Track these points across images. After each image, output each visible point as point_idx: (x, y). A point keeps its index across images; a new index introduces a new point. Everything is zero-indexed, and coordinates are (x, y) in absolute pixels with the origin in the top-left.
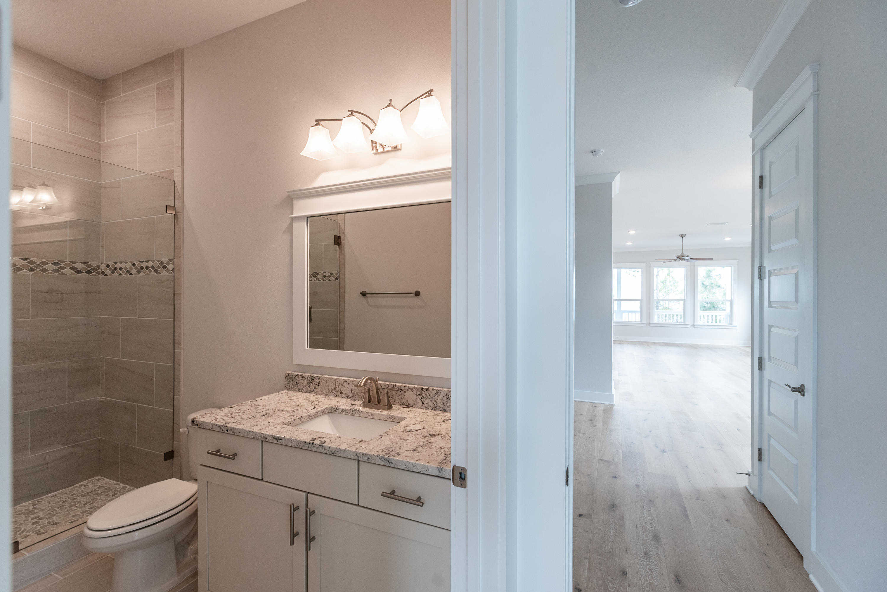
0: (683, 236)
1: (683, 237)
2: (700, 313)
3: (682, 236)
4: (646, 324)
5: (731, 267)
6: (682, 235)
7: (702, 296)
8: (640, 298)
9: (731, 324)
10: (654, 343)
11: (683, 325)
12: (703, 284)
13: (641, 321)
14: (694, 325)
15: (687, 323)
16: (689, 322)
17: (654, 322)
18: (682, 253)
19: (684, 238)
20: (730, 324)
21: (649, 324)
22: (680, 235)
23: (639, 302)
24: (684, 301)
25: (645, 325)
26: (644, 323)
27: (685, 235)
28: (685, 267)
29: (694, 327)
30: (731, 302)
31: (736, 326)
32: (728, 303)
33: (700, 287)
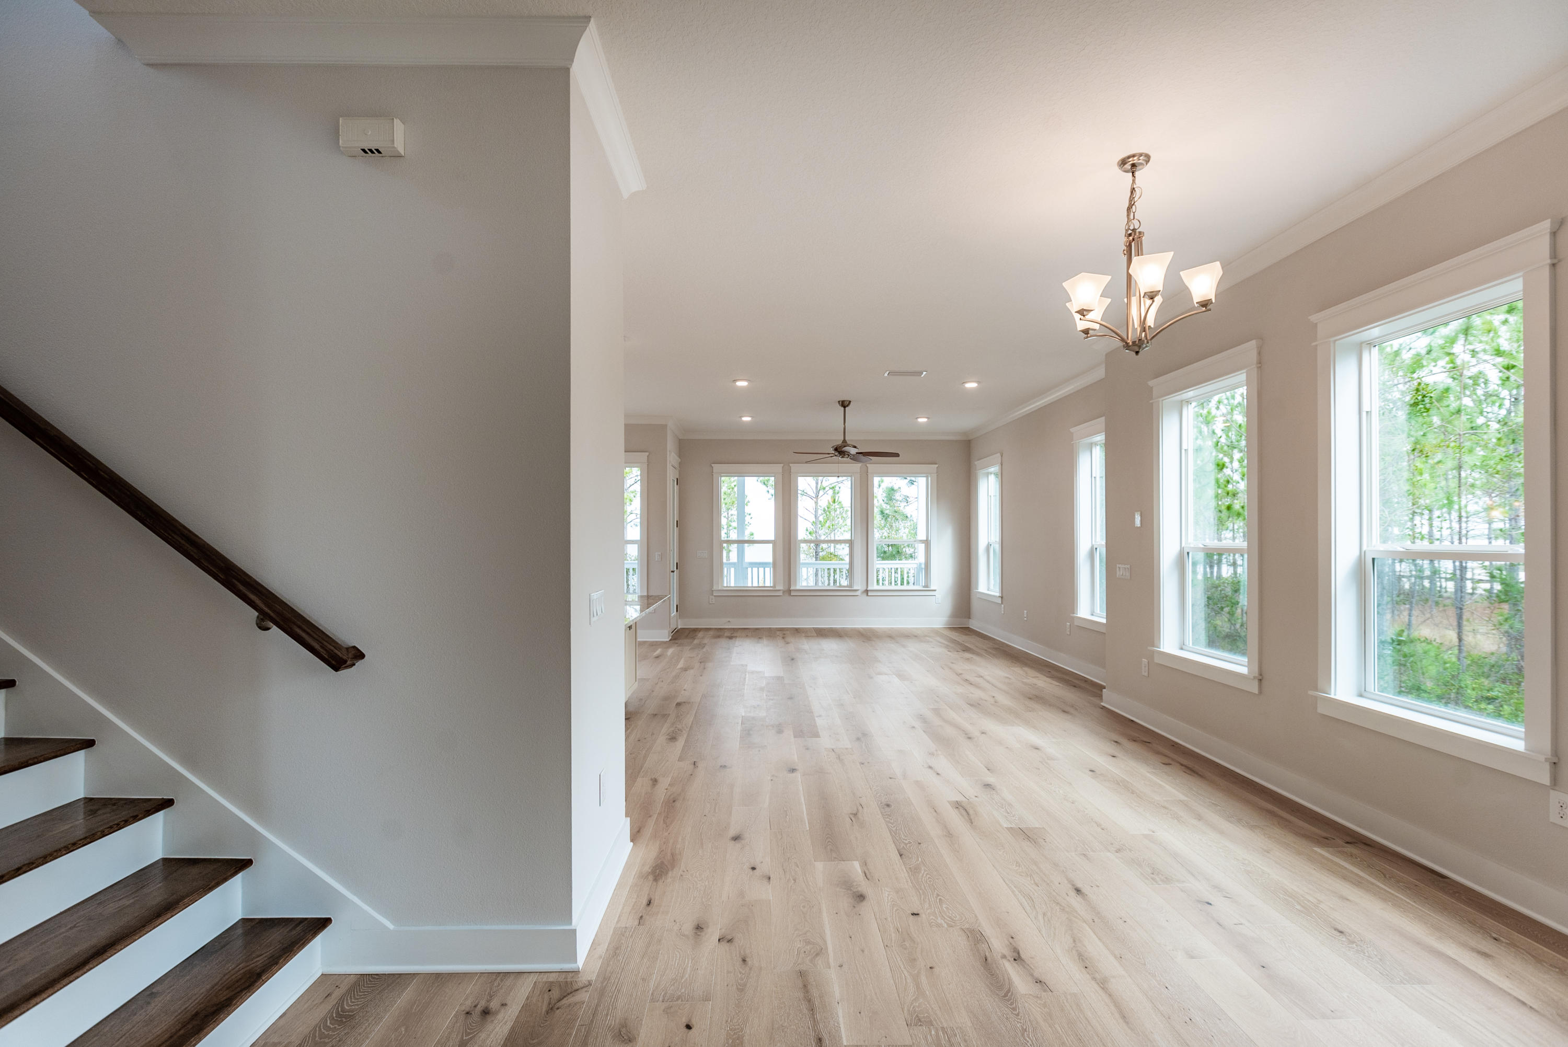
0: (846, 403)
1: (845, 407)
2: (878, 564)
3: (844, 404)
4: (784, 592)
5: (927, 477)
6: (843, 402)
7: (878, 535)
8: (772, 538)
9: (926, 586)
10: (797, 631)
11: (849, 591)
12: (882, 512)
13: (774, 586)
14: (867, 591)
15: (855, 588)
16: (859, 586)
17: (798, 588)
18: (844, 441)
19: (847, 408)
20: (924, 587)
21: (789, 592)
22: (839, 402)
23: (771, 546)
24: (851, 543)
25: (781, 594)
26: (779, 590)
27: (850, 402)
28: (851, 476)
29: (867, 595)
30: (927, 543)
31: (935, 590)
32: (921, 548)
33: (877, 519)
